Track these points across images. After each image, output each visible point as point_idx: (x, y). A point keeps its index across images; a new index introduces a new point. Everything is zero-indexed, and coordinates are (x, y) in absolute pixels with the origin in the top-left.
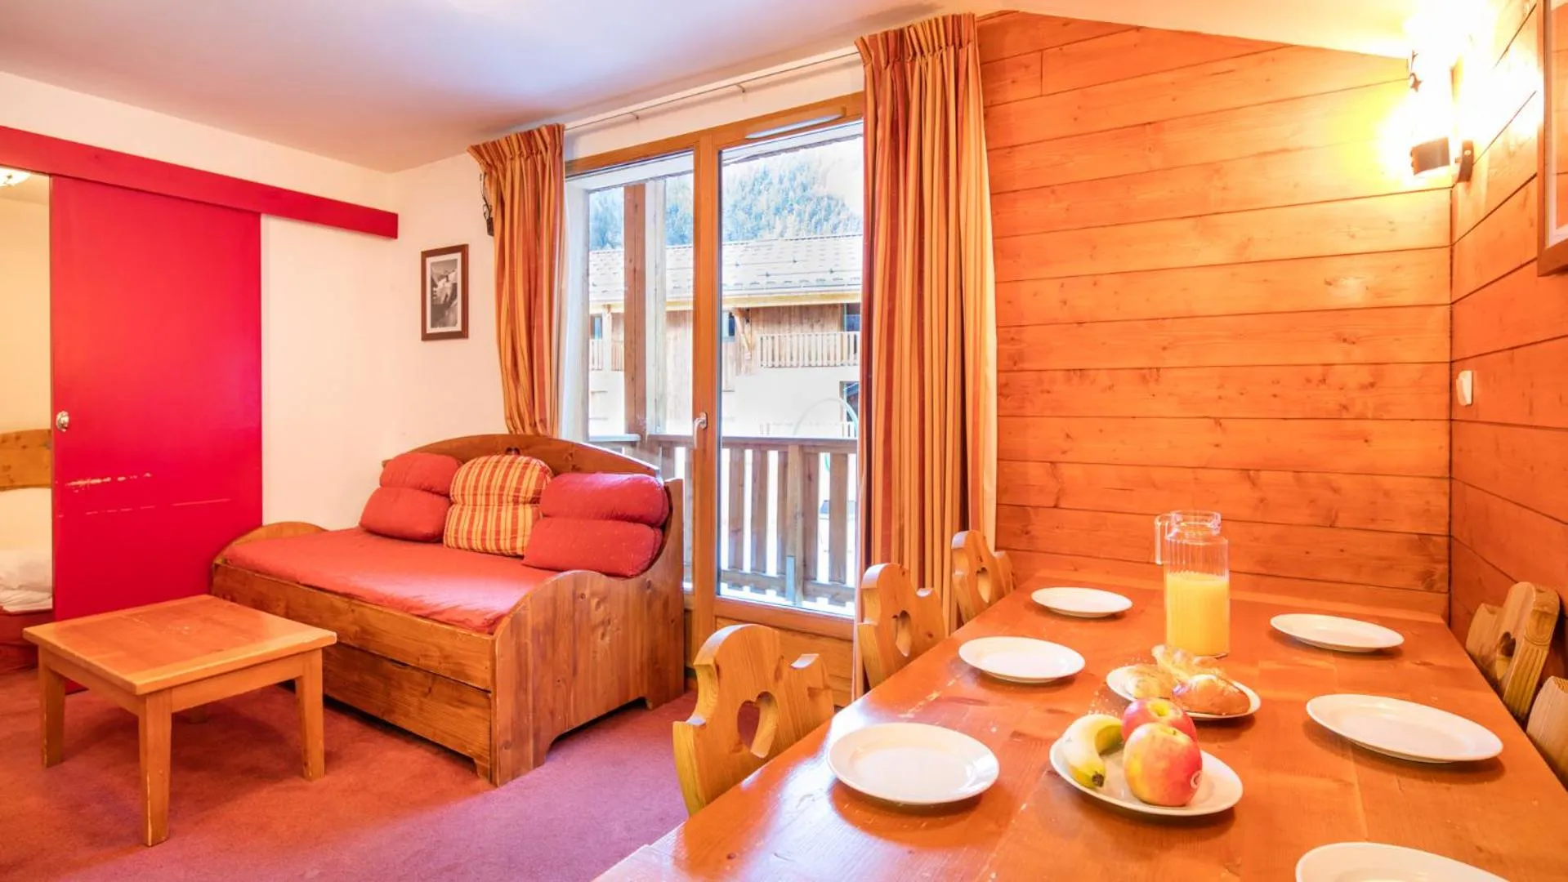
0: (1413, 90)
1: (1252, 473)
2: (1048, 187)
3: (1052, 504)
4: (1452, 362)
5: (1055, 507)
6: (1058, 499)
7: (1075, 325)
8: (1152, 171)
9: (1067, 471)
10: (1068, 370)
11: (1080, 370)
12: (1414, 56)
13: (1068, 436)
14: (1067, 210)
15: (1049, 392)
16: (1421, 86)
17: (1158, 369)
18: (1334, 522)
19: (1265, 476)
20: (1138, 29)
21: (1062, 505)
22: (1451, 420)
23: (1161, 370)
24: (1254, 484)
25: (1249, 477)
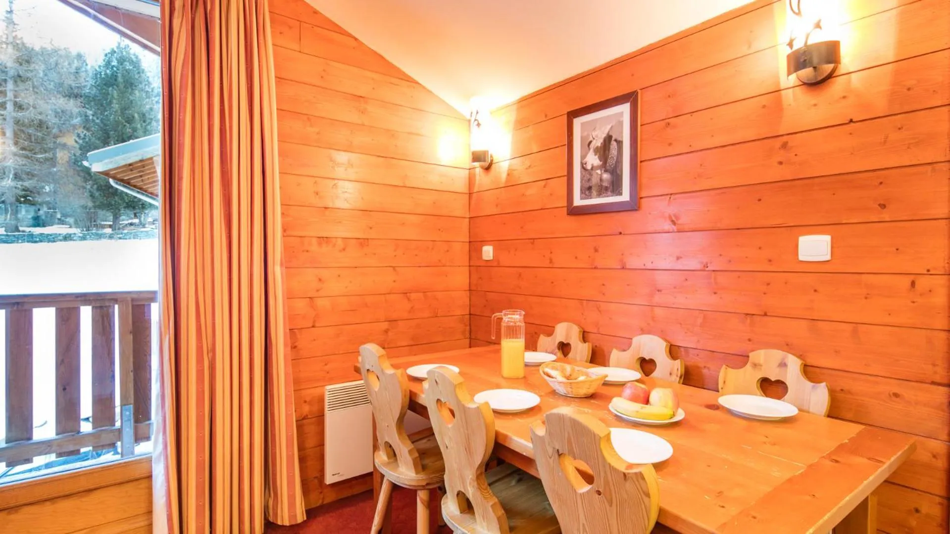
0: (477, 127)
1: (408, 294)
2: (307, 114)
3: (311, 325)
4: (470, 242)
5: (313, 327)
6: (314, 322)
7: (324, 209)
8: (363, 125)
9: (320, 303)
10: (319, 237)
11: (327, 238)
12: (477, 113)
13: (320, 280)
14: (318, 133)
15: (307, 251)
16: (481, 127)
17: (368, 239)
18: (437, 314)
19: (413, 296)
20: (356, 39)
21: (317, 325)
22: (470, 266)
23: (369, 240)
24: (409, 299)
25: (407, 296)
